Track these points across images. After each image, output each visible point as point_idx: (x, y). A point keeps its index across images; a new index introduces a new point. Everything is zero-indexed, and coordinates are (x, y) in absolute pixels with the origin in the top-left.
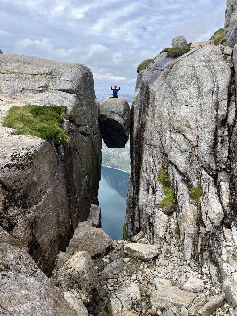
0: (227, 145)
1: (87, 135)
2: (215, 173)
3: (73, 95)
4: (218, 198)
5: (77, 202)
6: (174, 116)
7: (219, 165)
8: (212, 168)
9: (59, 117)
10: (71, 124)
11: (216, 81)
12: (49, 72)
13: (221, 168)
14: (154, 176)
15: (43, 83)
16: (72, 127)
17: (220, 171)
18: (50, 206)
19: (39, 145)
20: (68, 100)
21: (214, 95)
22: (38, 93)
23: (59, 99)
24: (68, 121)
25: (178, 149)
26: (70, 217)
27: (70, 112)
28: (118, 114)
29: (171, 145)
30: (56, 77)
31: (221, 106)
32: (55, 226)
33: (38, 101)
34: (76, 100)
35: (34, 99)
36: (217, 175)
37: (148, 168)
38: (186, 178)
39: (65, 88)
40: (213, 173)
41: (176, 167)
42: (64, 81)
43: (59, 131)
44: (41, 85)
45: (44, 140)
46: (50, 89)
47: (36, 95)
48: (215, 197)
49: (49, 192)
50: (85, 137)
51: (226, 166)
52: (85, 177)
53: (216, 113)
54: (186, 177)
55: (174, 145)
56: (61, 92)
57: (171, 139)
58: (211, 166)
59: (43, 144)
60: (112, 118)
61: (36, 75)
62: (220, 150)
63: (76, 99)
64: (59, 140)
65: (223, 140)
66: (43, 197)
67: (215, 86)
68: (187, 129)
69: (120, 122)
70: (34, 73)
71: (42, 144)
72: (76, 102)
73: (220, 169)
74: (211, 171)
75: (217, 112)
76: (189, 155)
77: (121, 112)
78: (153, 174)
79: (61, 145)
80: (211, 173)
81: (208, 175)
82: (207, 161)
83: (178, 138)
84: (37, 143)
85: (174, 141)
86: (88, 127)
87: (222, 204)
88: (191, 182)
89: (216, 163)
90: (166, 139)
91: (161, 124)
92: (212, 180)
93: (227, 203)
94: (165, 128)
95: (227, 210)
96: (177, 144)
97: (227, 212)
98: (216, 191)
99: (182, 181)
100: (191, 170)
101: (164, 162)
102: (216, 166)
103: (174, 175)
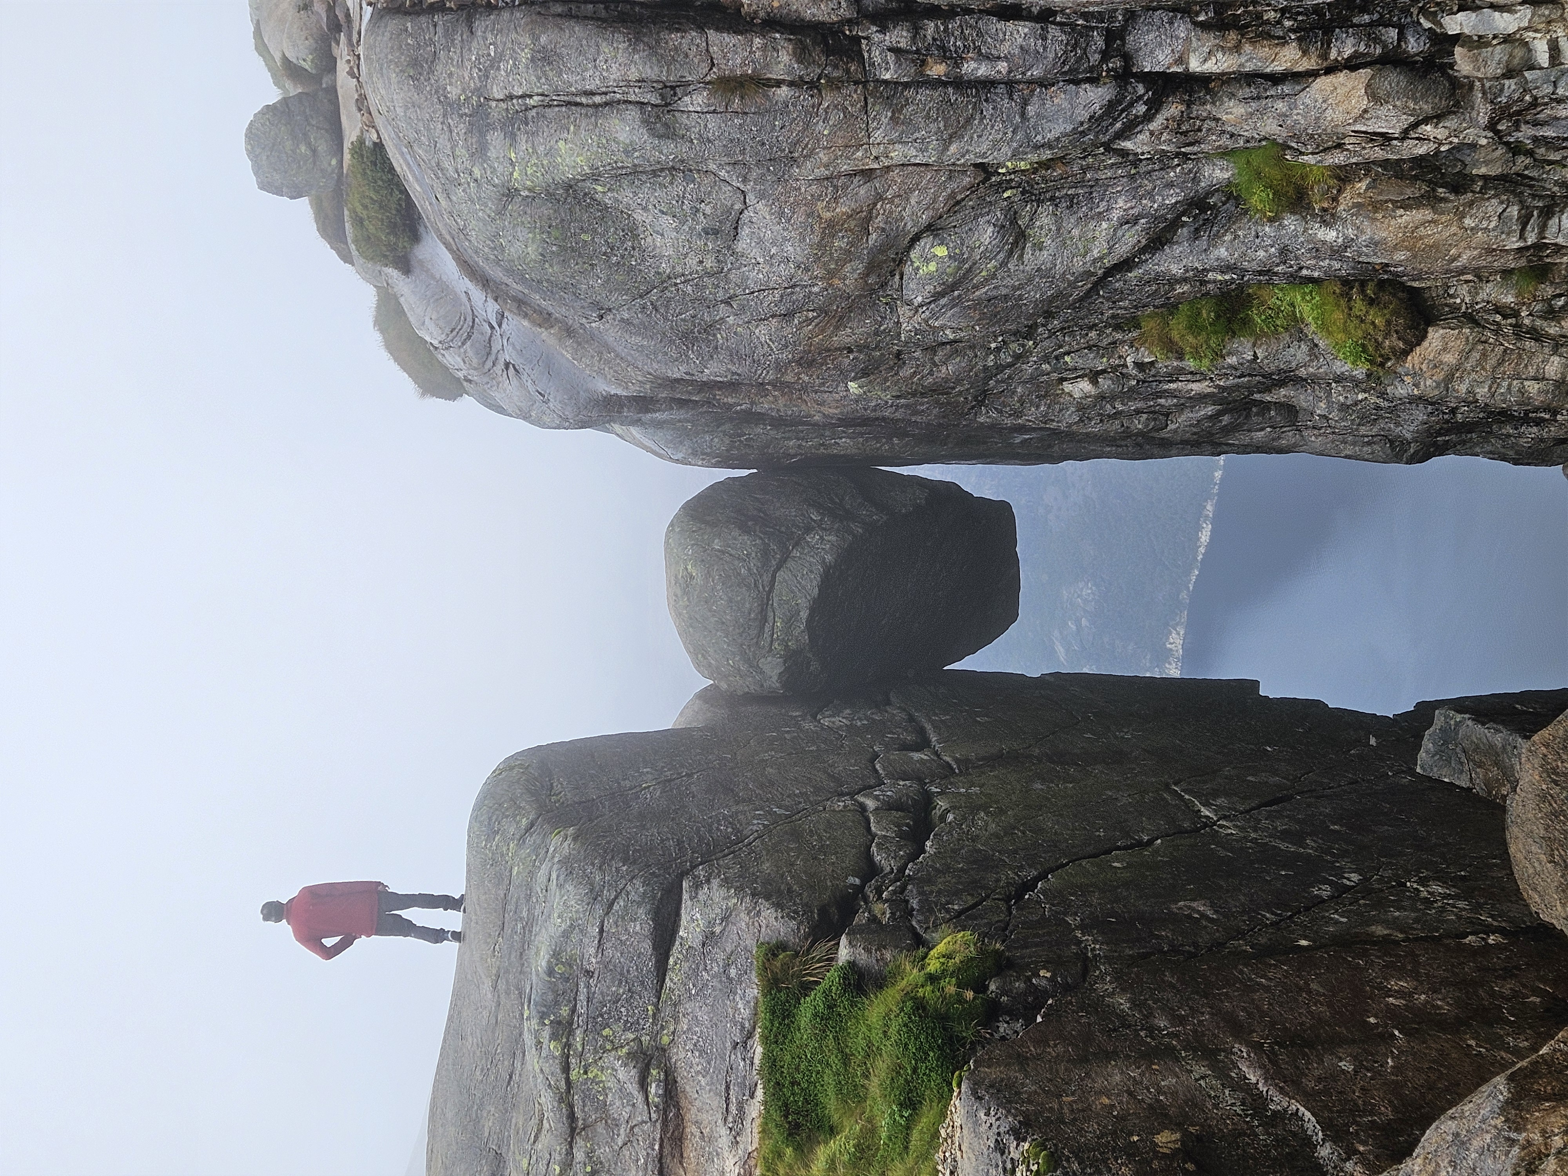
0: (973, 22)
1: (927, 800)
2: (1141, 89)
3: (685, 896)
4: (1287, 89)
5: (1364, 889)
6: (798, 289)
7: (1091, 69)
8: (1111, 107)
9: (827, 993)
10: (862, 918)
11: (606, 93)
12: (554, 1037)
13: (1106, 55)
14: (1189, 377)
15: (622, 1074)
16: (882, 910)
17: (1128, 58)
18: (1346, 1065)
19: (987, 1114)
20: (718, 929)
21: (681, 106)
22: (678, 1107)
23: (715, 982)
24: (844, 940)
25: (1004, 264)
26: (1451, 942)
27: (793, 924)
28: (779, 568)
29: (978, 303)
30: (582, 997)
31: (743, 64)
32: (1472, 1043)
33: (733, 1109)
34: (715, 883)
35: (724, 1131)
36: (1149, 78)
37: (1140, 405)
38: (1184, 219)
39: (647, 946)
40: (1140, 98)
41: (1125, 265)
42: (609, 953)
43: (908, 995)
44: (633, 1088)
45: (959, 1086)
46: (654, 1036)
47: (697, 1123)
48: (1281, 106)
49: (1262, 1067)
50: (943, 818)
51: (1093, 29)
52: (1209, 823)
53: (784, 92)
54: (1179, 217)
55: (976, 287)
56: (670, 974)
57: (943, 301)
58: (1097, 106)
59: (981, 1092)
60: (804, 614)
61: (572, 1117)
62: (1003, 66)
63: (708, 881)
64: (960, 1000)
65: (943, 48)
66: (1278, 1102)
67: (632, 98)
68: (879, 221)
69: (828, 558)
70: (563, 1128)
71: (980, 1099)
72: (726, 883)
73: (1116, 63)
74: (1131, 105)
75: (778, 83)
76: (1039, 202)
77: (765, 554)
78: (1177, 380)
79: (992, 987)
80: (1141, 109)
81: (1156, 125)
82: (1069, 128)
83: (932, 267)
84: (977, 1123)
85: (953, 287)
86: (877, 798)
87: (1313, 74)
88: (1209, 194)
89: (1077, 83)
90: (942, 328)
91: (850, 351)
92: (1182, 101)
93: (1305, 53)
94: (877, 333)
95: (1348, 52)
96: (970, 270)
97: (1362, 48)
98: (1247, 92)
99: (1203, 243)
100: (1134, 194)
101: (1094, 319)
102: (1094, 81)
103: (1173, 281)
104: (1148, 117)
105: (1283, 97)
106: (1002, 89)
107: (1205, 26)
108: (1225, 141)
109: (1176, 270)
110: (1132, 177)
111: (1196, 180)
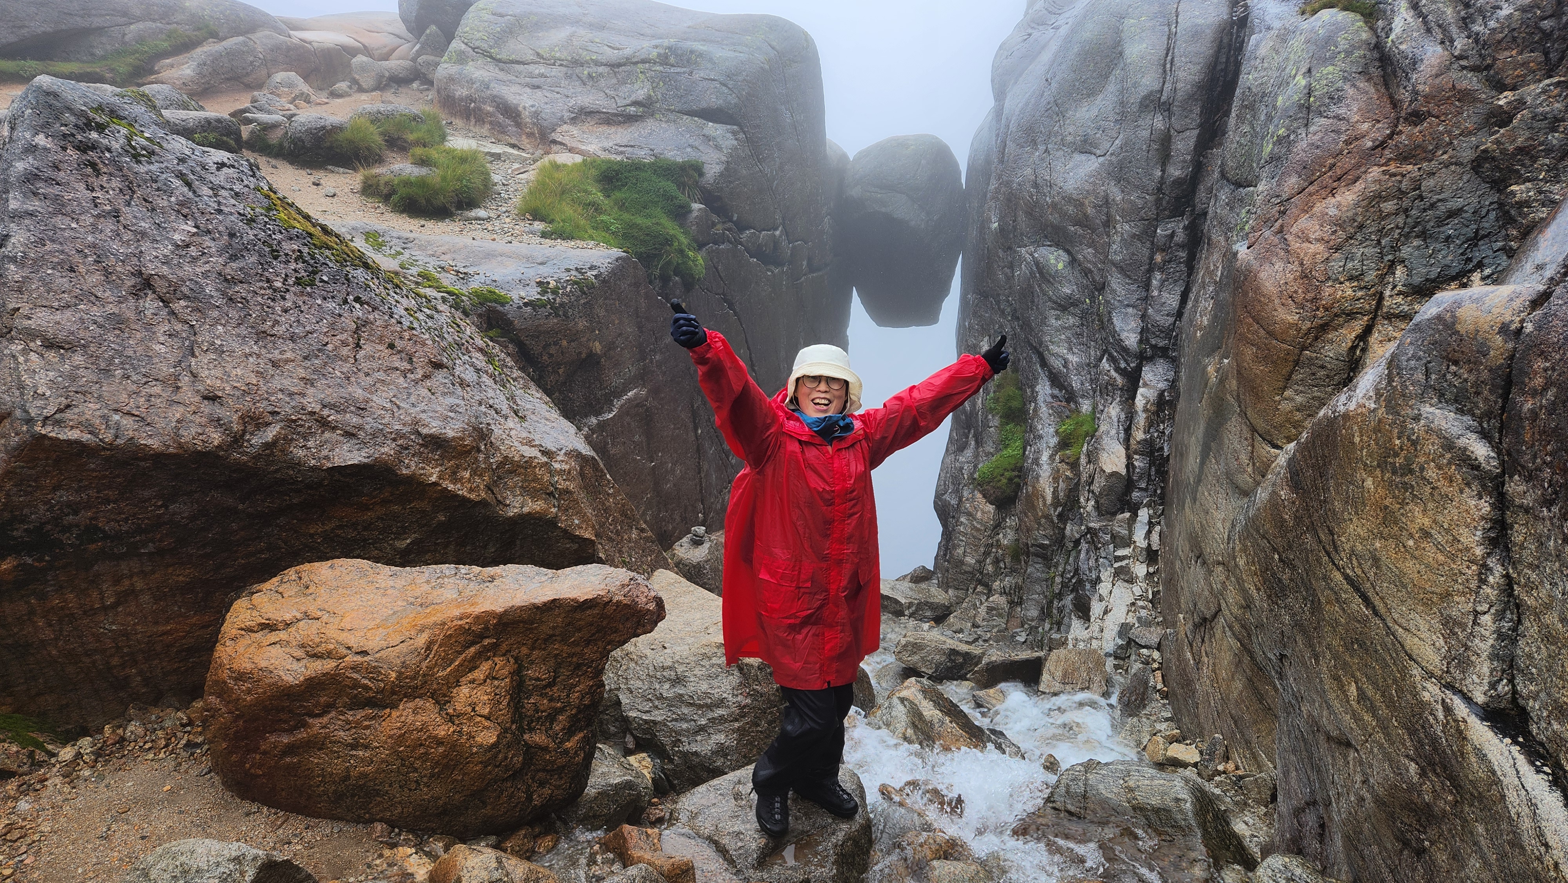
0: (1183, 277)
1: (779, 264)
2: (1133, 366)
3: (729, 127)
4: (1122, 435)
6: (1049, 189)
7: (1147, 340)
8: (1125, 350)
9: (676, 196)
10: (715, 218)
11: (1170, 70)
12: (660, 55)
13: (1154, 347)
15: (640, 92)
16: (719, 230)
17: (1151, 359)
18: (637, 438)
19: (609, 263)
20: (711, 143)
21: (1158, 114)
22: (624, 122)
23: (684, 141)
24: (703, 207)
25: (1050, 299)
27: (712, 181)
28: (909, 196)
29: (1030, 286)
30: (679, 70)
31: (1177, 150)
33: (622, 149)
34: (736, 143)
35: (611, 144)
36: (1138, 371)
38: (1064, 391)
39: (703, 105)
40: (1128, 365)
41: (1044, 363)
42: (701, 84)
43: (674, 238)
44: (633, 98)
45: (623, 252)
46: (659, 110)
47: (616, 131)
48: (1114, 431)
49: (636, 400)
50: (769, 270)
51: (1170, 341)
53: (1158, 173)
54: (1065, 389)
55: (1039, 286)
56: (689, 118)
57: (1034, 269)
58: (1127, 343)
59: (620, 263)
60: (883, 210)
61: (620, 65)
62: (1156, 294)
63: (736, 140)
64: (671, 263)
65: (1170, 261)
66: (618, 404)
67: (1166, 86)
68: (1081, 232)
69: (913, 223)
70: (615, 61)
71: (617, 261)
72: (735, 149)
73: (1149, 352)
74: (1126, 361)
75: (1163, 170)
76: (1081, 318)
77: (917, 190)
79: (677, 279)
80: (1123, 365)
81: (1113, 373)
82: (1117, 329)
83: (1052, 261)
84: (605, 258)
85: (1041, 273)
86: (780, 236)
87: (1127, 448)
88: (1076, 403)
89: (1141, 333)
90: (1021, 269)
91: (1014, 221)
92: (1123, 386)
93: (1139, 443)
94: (1022, 234)
95: (1136, 463)
96: (1049, 281)
97: (1137, 470)
98: (1123, 416)
99: (1049, 399)
100: (1080, 366)
101: (1019, 350)
102: (1141, 341)
103: (1033, 387)
104: (1117, 369)
105: (1118, 433)
106: (1144, 294)
107: (1161, 394)
108: (1101, 407)
109: (1038, 388)
110: (1088, 365)
111: (1083, 396)
